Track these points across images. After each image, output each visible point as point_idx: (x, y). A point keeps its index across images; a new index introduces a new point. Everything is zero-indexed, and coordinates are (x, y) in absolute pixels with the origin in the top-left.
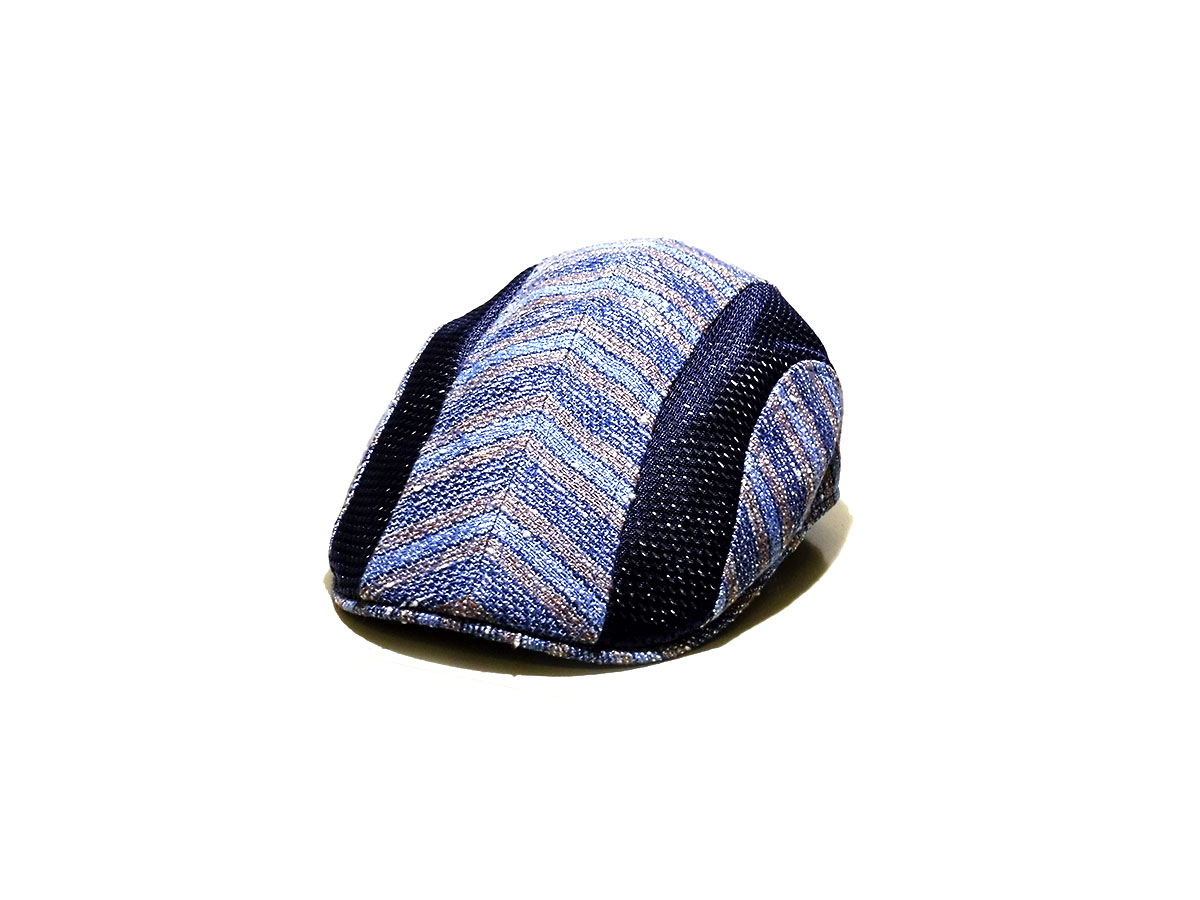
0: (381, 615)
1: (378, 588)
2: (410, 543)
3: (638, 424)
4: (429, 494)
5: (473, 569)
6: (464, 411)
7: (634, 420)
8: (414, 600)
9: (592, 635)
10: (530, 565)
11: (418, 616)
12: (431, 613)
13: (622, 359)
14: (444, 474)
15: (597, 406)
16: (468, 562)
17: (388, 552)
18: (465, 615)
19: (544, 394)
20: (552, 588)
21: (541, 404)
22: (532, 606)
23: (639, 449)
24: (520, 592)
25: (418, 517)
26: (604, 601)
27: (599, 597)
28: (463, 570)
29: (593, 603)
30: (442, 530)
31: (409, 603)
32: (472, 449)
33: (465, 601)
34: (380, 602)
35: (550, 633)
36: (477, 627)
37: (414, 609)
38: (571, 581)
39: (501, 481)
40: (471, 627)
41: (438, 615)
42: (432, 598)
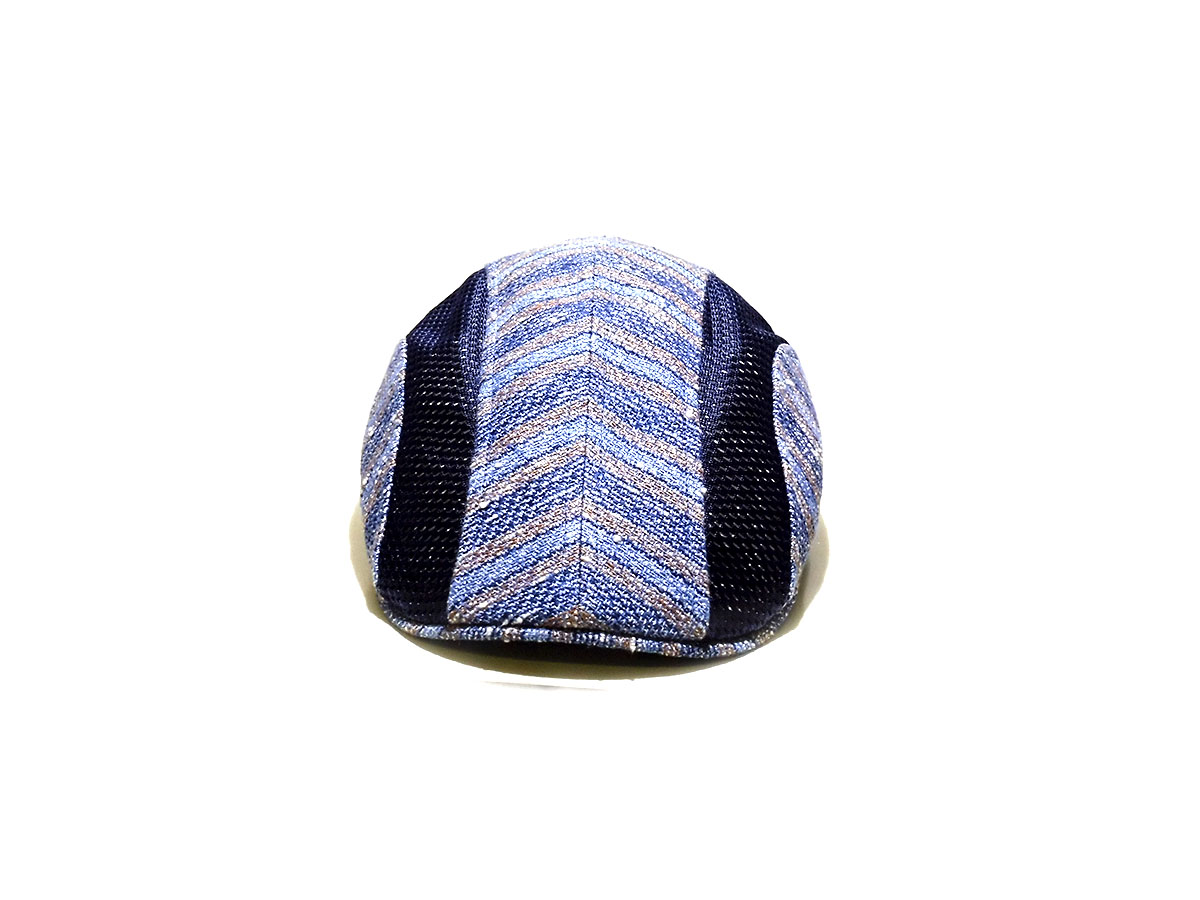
0: (479, 636)
1: (470, 609)
2: (494, 561)
3: (685, 419)
4: (497, 510)
5: (573, 579)
6: (506, 423)
7: (681, 415)
8: (517, 617)
9: (701, 630)
10: (629, 568)
11: (524, 633)
12: (537, 628)
13: (646, 357)
14: (507, 488)
15: (638, 405)
16: (566, 573)
17: (471, 572)
18: (576, 626)
19: (585, 398)
20: (655, 588)
21: (585, 408)
22: (641, 609)
23: (695, 443)
24: (626, 596)
25: (494, 534)
26: (706, 596)
27: (700, 592)
28: (563, 581)
29: (696, 599)
30: (527, 543)
31: (511, 621)
32: (531, 460)
33: (576, 612)
34: (474, 623)
35: (663, 633)
36: (590, 637)
37: (519, 626)
38: (671, 580)
39: (573, 488)
40: (584, 636)
41: (547, 628)
42: (537, 613)
